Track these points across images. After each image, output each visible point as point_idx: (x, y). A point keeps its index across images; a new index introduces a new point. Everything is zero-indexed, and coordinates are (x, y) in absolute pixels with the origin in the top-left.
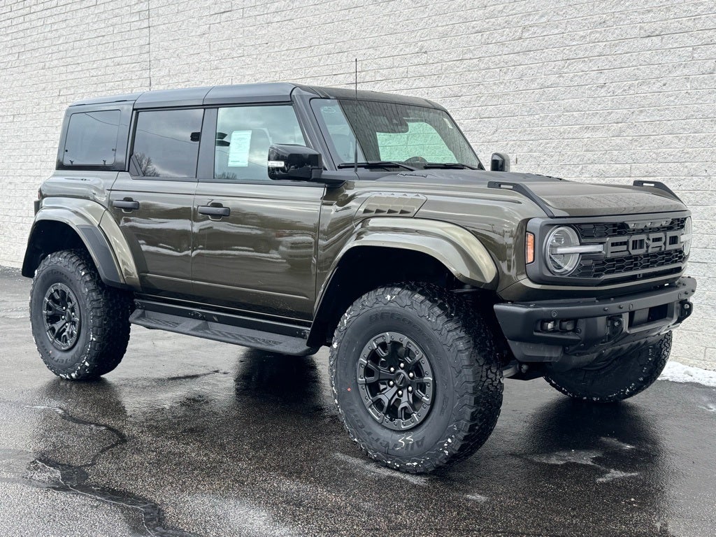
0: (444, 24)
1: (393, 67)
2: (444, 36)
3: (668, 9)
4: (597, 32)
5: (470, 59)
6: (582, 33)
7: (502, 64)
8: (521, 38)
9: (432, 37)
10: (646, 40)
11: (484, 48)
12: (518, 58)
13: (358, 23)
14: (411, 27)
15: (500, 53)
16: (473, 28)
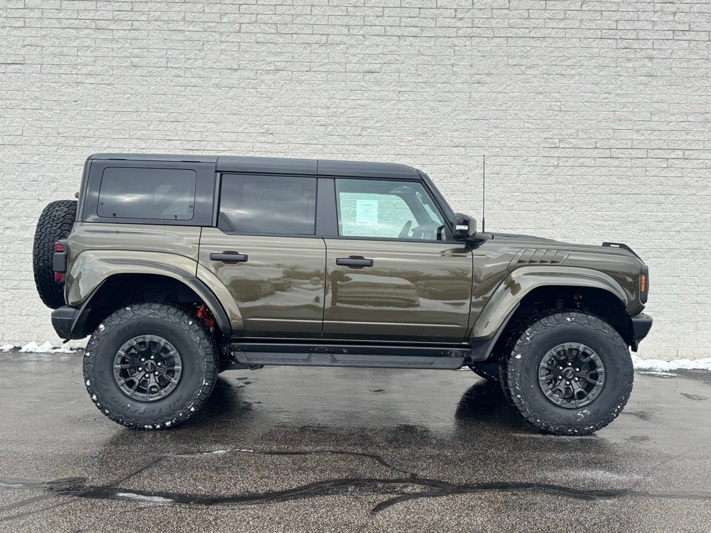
0: (290, 114)
1: (237, 141)
2: (288, 124)
3: (469, 131)
4: (420, 139)
5: (316, 144)
6: (409, 138)
7: (344, 151)
8: (360, 135)
9: (278, 123)
10: (455, 149)
11: (329, 138)
12: (358, 149)
13: (196, 99)
14: (256, 112)
15: (342, 143)
16: (318, 121)
